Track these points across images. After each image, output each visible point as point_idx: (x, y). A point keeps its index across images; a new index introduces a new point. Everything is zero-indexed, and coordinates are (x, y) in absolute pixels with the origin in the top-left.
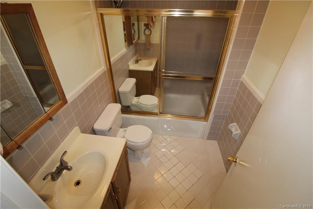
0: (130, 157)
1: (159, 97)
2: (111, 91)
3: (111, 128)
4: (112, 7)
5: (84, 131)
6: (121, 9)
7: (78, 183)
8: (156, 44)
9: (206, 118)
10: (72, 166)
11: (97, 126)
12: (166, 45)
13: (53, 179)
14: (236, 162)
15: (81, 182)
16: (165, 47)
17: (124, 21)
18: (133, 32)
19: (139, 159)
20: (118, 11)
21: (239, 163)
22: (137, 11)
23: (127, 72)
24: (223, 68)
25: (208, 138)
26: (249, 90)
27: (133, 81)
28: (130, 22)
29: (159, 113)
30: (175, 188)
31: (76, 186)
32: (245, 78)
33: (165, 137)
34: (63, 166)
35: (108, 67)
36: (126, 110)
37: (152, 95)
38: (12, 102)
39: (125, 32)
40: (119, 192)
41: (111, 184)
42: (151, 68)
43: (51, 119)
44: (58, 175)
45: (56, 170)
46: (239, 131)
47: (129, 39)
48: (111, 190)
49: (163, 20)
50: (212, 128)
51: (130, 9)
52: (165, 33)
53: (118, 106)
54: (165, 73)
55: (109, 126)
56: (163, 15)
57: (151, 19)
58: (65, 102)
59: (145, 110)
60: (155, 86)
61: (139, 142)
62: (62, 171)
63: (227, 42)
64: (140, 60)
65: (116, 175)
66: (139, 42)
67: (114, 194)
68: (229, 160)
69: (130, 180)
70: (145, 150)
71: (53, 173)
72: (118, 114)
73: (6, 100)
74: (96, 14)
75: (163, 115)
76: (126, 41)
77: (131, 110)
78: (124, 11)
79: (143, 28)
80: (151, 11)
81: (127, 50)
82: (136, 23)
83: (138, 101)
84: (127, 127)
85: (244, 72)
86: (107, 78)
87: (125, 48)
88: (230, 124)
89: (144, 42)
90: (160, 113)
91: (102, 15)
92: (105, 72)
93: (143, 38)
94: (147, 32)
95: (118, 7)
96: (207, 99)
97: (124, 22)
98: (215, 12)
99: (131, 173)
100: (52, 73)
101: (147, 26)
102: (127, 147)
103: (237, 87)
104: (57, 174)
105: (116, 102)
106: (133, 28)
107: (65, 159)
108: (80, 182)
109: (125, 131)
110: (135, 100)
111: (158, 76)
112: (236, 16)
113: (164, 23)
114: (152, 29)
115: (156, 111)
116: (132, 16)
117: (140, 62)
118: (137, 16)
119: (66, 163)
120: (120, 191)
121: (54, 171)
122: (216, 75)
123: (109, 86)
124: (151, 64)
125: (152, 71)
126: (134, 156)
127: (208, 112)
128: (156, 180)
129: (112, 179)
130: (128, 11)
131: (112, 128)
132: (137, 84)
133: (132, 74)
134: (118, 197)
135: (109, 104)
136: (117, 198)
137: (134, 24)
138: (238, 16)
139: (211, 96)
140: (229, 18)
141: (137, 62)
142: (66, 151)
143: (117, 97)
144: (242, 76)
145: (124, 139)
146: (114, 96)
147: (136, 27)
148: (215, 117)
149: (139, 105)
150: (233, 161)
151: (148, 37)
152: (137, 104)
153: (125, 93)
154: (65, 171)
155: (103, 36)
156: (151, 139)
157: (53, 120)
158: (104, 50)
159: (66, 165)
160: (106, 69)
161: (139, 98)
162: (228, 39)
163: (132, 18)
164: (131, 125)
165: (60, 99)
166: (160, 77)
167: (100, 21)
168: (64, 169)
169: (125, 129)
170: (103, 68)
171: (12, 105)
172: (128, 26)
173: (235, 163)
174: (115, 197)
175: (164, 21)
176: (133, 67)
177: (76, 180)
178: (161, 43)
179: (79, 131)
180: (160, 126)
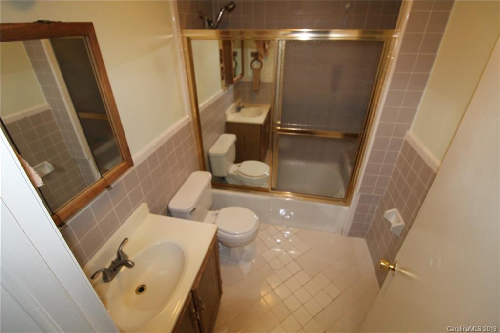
0: (222, 257)
1: (271, 164)
2: (197, 153)
3: (195, 209)
4: (204, 28)
5: (154, 211)
6: (217, 31)
7: (141, 289)
8: (268, 83)
9: (346, 200)
10: (135, 262)
11: (173, 205)
12: (284, 83)
13: (106, 279)
14: (393, 269)
15: (146, 288)
16: (282, 87)
17: (221, 48)
18: (234, 66)
19: (237, 262)
20: (212, 33)
21: (399, 272)
22: (241, 33)
23: (222, 125)
24: (374, 119)
25: (351, 234)
26: (418, 155)
27: (231, 138)
28: (230, 50)
29: (270, 189)
30: (292, 312)
31: (138, 294)
32: (412, 135)
33: (280, 229)
34: (121, 261)
35: (195, 116)
36: (219, 182)
37: (260, 160)
38: (54, 165)
39: (223, 65)
40: (203, 308)
41: (191, 294)
42: (260, 120)
43: (108, 187)
44: (112, 274)
45: (111, 266)
46: (402, 223)
47: (228, 75)
48: (190, 304)
49: (280, 46)
50: (356, 217)
51: (231, 30)
52: (282, 66)
53: (207, 176)
54: (280, 125)
55: (192, 205)
56: (279, 39)
57: (262, 45)
58: (130, 163)
59: (248, 184)
60: (266, 148)
61: (237, 233)
62: (120, 267)
63: (380, 79)
64: (243, 107)
65: (199, 280)
66: (243, 79)
67: (194, 311)
68: (382, 266)
69: (220, 292)
70: (246, 248)
71: (106, 269)
72: (207, 188)
73: (46, 162)
74: (180, 38)
75: (276, 192)
76: (222, 78)
77: (227, 183)
78: (222, 33)
79: (249, 58)
80: (263, 33)
81: (224, 91)
82: (239, 51)
83: (238, 170)
84: (219, 209)
85: (409, 127)
86: (193, 132)
87: (222, 88)
88: (386, 210)
89: (250, 80)
90: (272, 189)
91: (189, 40)
92: (189, 124)
93: (249, 73)
94: (256, 65)
95: (212, 28)
96: (349, 169)
97: (221, 51)
98: (363, 33)
99: (223, 282)
100: (114, 121)
101: (256, 56)
102: (219, 241)
103: (399, 150)
104: (111, 271)
105: (204, 169)
106: (234, 59)
107: (126, 250)
108: (144, 287)
109: (217, 214)
110: (233, 169)
111: (271, 131)
112: (395, 38)
113: (282, 50)
114: (263, 61)
115: (266, 186)
116: (234, 41)
117: (243, 110)
118: (240, 42)
119: (126, 256)
120: (204, 306)
121: (108, 266)
122: (364, 130)
123: (195, 144)
124: (260, 114)
125: (261, 125)
126: (229, 255)
127: (350, 189)
128: (262, 297)
129: (194, 285)
130: (228, 33)
131: (197, 209)
132: (238, 144)
133: (230, 128)
134: (200, 317)
135: (194, 171)
136: (198, 318)
137: (235, 54)
138: (398, 38)
139: (355, 165)
140: (384, 41)
141: (238, 109)
142: (126, 239)
143: (207, 163)
144: (408, 132)
145: (213, 225)
146: (201, 160)
147: (239, 58)
148: (363, 199)
149: (240, 176)
150: (390, 268)
151: (257, 72)
152: (236, 174)
153: (218, 157)
154: (124, 267)
155: (189, 70)
156: (256, 229)
157: (111, 189)
158: (190, 91)
159: (125, 259)
160: (191, 119)
161: (239, 166)
162: (384, 74)
163: (233, 44)
164: (226, 206)
165: (123, 159)
166: (273, 133)
167: (186, 49)
168: (122, 265)
169: (217, 212)
170: (186, 117)
171: (53, 169)
172: (227, 57)
173: (393, 271)
174: (197, 315)
175: (282, 46)
176: (232, 117)
177: (138, 284)
178: (276, 80)
179: (147, 210)
180: (271, 210)
